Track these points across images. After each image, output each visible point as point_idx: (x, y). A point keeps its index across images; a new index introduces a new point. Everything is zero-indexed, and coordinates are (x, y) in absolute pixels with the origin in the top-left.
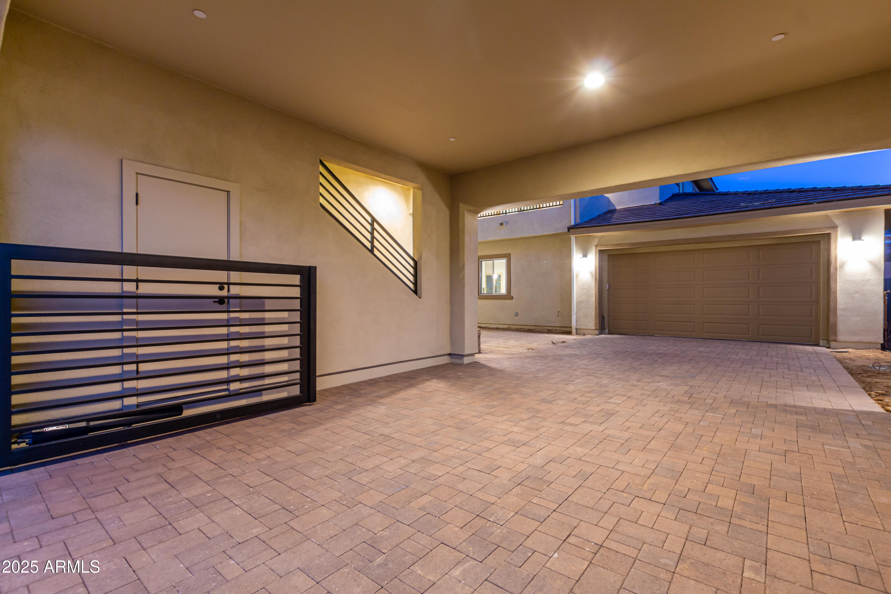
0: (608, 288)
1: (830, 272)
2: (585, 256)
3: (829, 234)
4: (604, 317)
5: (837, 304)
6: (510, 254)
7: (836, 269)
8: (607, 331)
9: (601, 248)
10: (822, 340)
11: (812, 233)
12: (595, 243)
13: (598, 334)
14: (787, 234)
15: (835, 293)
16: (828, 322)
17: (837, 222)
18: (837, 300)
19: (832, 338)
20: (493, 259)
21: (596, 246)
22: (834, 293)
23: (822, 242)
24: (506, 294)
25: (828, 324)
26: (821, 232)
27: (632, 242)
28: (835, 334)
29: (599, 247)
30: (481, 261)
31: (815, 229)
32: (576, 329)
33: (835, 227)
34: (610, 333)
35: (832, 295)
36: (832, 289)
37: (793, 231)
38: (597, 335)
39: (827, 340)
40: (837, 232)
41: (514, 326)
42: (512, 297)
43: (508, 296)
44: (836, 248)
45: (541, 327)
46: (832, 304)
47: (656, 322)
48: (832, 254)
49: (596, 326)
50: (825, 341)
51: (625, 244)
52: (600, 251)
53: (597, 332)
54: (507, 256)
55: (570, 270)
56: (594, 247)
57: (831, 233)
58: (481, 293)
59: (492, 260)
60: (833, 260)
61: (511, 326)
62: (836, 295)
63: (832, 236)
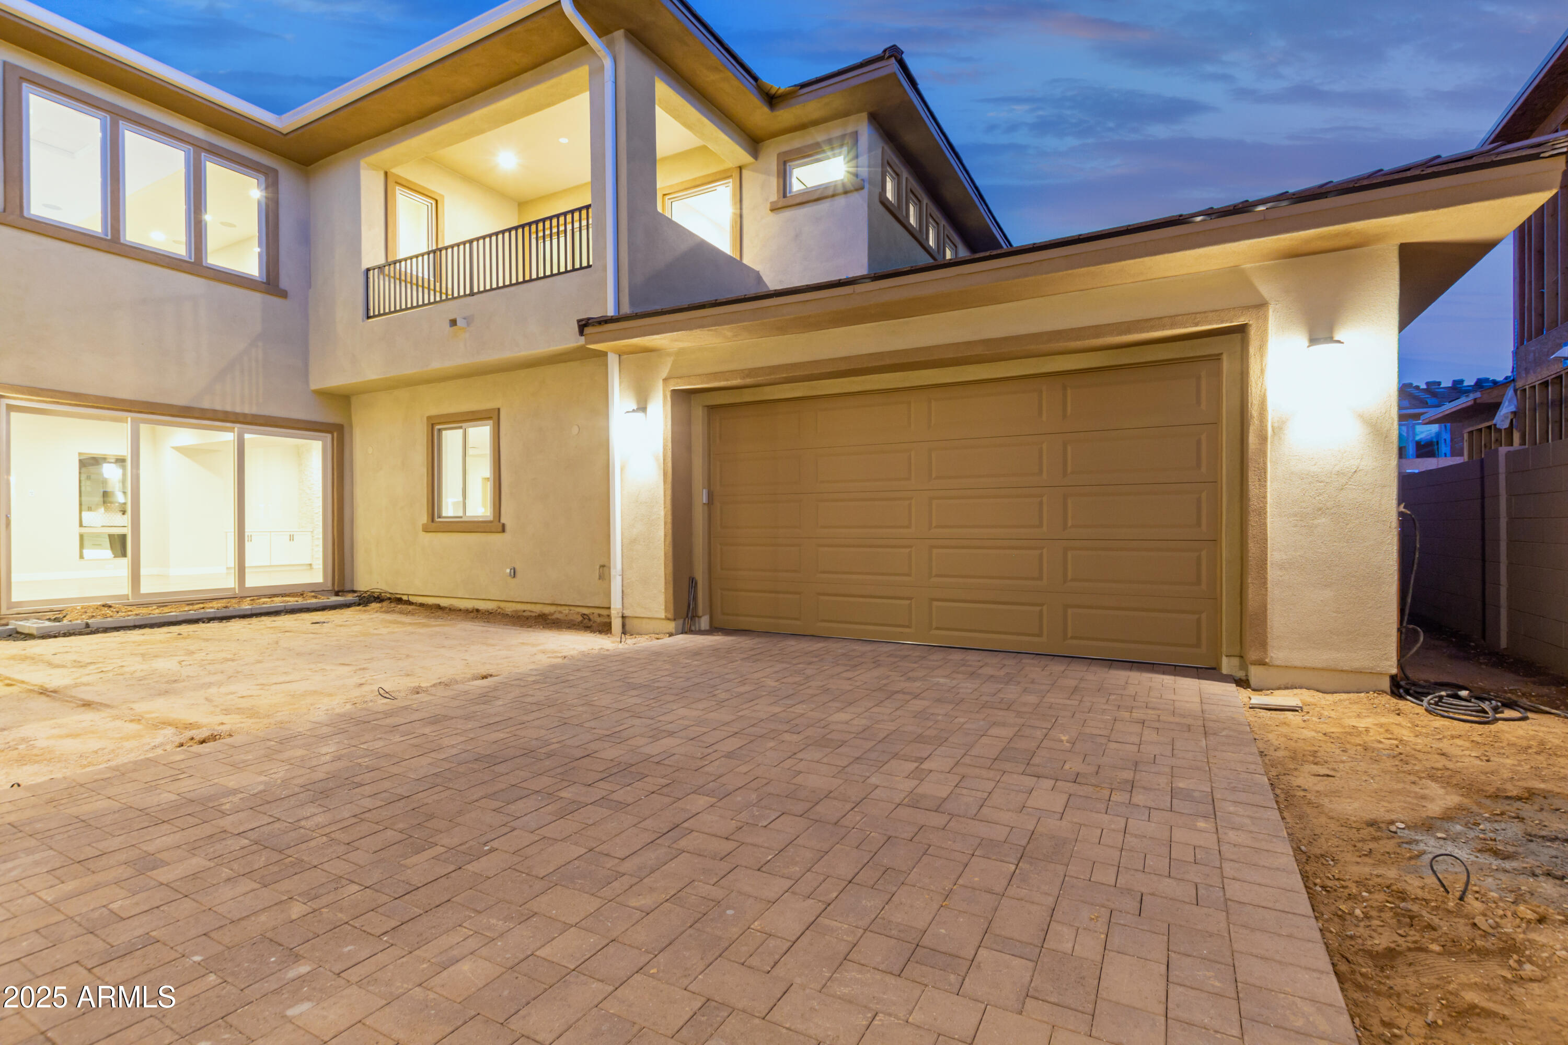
0: (705, 500)
1: (1247, 450)
2: (642, 408)
3: (1242, 329)
4: (696, 583)
5: (1266, 548)
6: (499, 409)
7: (1263, 439)
8: (704, 623)
9: (677, 384)
10: (1227, 656)
11: (1197, 325)
12: (664, 374)
13: (673, 631)
14: (1128, 331)
15: (1262, 512)
16: (1241, 604)
17: (1266, 289)
18: (1266, 534)
19: (1252, 655)
20: (464, 425)
21: (665, 380)
22: (1259, 515)
23: (1225, 357)
24: (491, 518)
25: (1241, 610)
26: (1222, 322)
27: (750, 365)
28: (1263, 645)
29: (672, 382)
30: (440, 430)
31: (1205, 312)
32: (623, 617)
33: (1261, 306)
34: (714, 629)
35: (1253, 519)
36: (1251, 503)
37: (1147, 320)
38: (671, 635)
39: (1241, 657)
40: (1266, 319)
41: (510, 604)
42: (504, 525)
43: (496, 525)
44: (1262, 371)
45: (567, 608)
46: (1252, 547)
47: (822, 598)
48: (1254, 390)
49: (666, 610)
50: (1236, 661)
51: (732, 371)
52: (674, 391)
53: (671, 626)
54: (492, 416)
55: (604, 446)
56: (660, 385)
57: (1250, 325)
58: (440, 517)
59: (461, 427)
60: (1254, 411)
61: (502, 605)
62: (1265, 518)
63: (1253, 333)
